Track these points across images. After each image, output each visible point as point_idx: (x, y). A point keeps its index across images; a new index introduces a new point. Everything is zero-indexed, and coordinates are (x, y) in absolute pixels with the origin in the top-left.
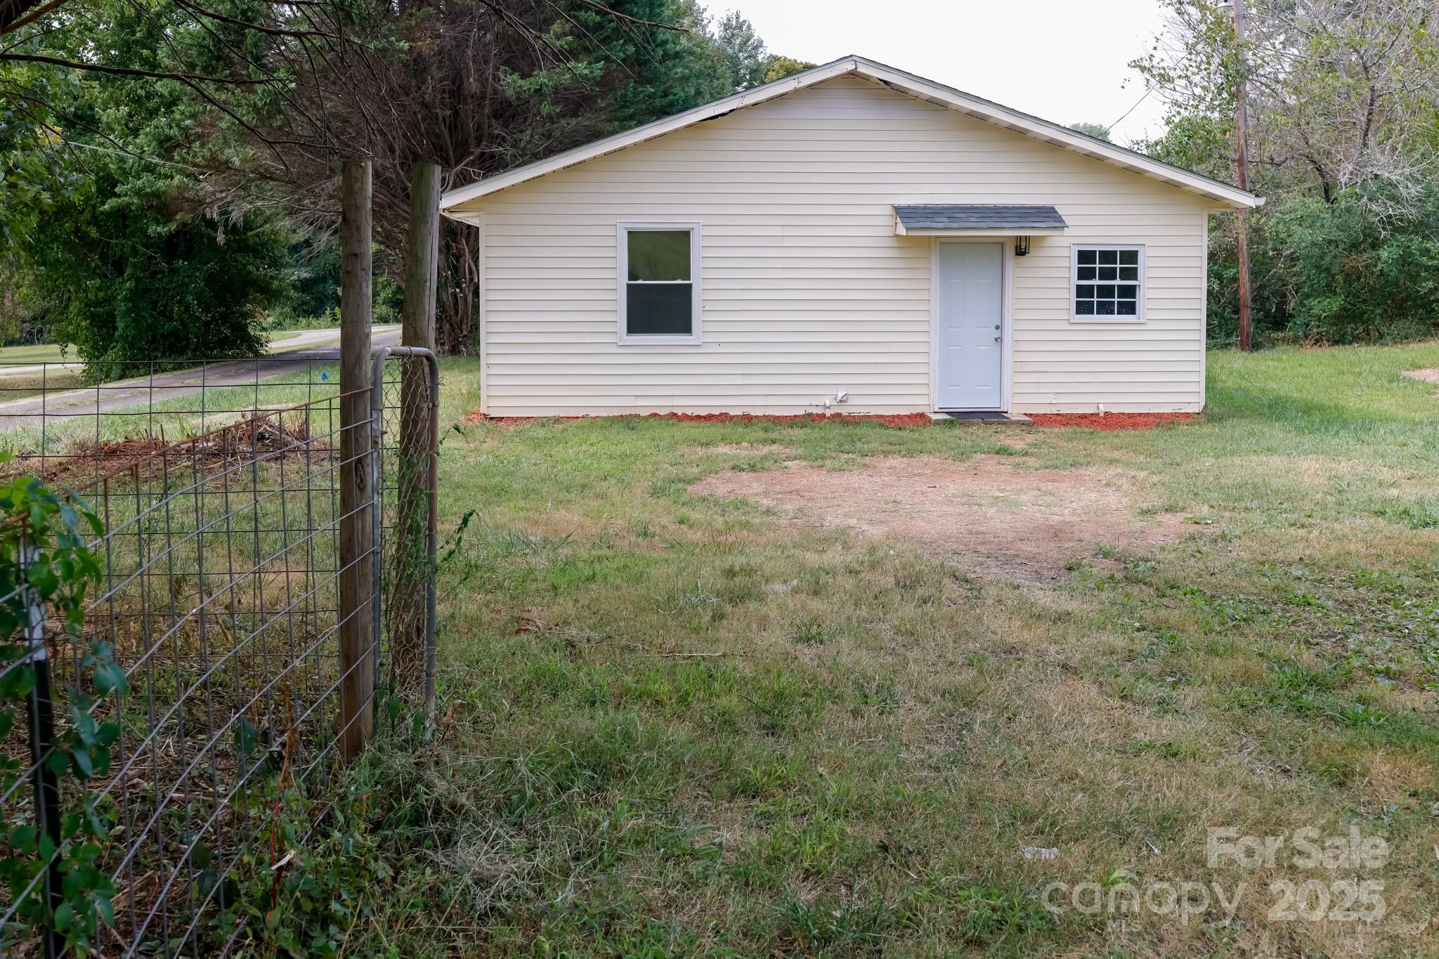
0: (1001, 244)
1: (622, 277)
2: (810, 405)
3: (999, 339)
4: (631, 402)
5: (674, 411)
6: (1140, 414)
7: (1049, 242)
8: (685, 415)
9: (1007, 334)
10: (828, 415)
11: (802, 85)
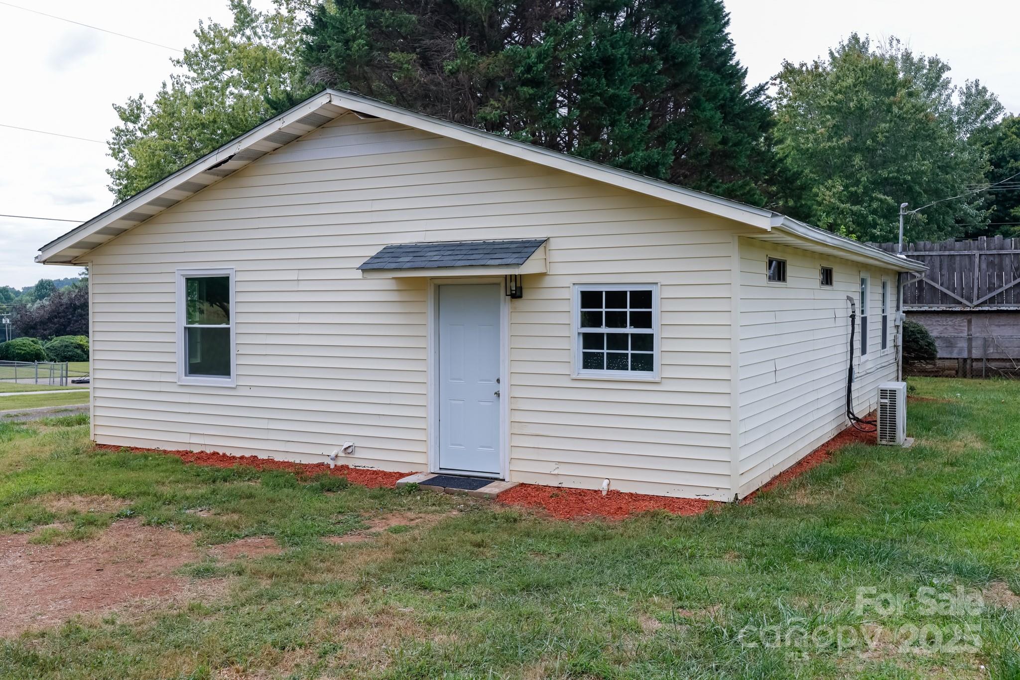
0: (494, 284)
1: (181, 321)
2: (322, 455)
3: (498, 394)
4: (185, 439)
5: (217, 450)
6: (652, 498)
7: (547, 282)
8: (224, 455)
9: (503, 388)
10: (332, 467)
11: (285, 125)
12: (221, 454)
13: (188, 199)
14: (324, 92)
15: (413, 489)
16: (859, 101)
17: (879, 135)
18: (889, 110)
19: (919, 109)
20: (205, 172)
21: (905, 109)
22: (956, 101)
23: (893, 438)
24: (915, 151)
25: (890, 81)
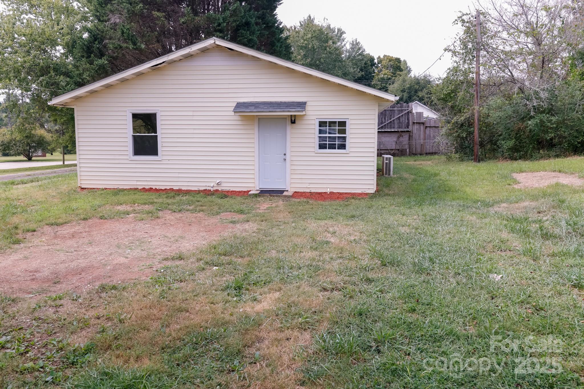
0: (284, 118)
1: (130, 132)
2: (206, 186)
3: (285, 160)
4: (135, 183)
5: (152, 187)
6: (346, 193)
7: (306, 118)
8: (156, 189)
9: (288, 157)
10: (212, 190)
11: (192, 50)
12: (154, 188)
13: (133, 79)
14: (212, 38)
15: (256, 195)
16: (313, 45)
17: (322, 59)
18: (325, 49)
19: (336, 49)
20: (149, 68)
21: (332, 49)
22: (348, 47)
23: (389, 175)
24: (335, 67)
25: (325, 37)
